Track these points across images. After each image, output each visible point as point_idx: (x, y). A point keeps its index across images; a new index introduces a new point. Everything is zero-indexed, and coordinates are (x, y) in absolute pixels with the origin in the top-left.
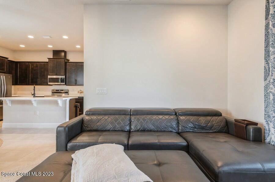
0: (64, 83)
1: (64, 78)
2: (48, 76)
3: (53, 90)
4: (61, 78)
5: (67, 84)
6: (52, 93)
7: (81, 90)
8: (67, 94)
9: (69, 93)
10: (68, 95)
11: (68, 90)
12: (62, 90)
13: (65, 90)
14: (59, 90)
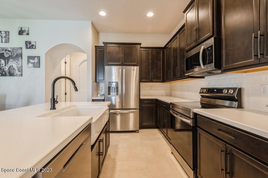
1: (212, 46)
3: (202, 90)
4: (205, 50)
5: (224, 66)
11: (239, 89)
12: (220, 90)
13: (228, 89)
14: (213, 89)
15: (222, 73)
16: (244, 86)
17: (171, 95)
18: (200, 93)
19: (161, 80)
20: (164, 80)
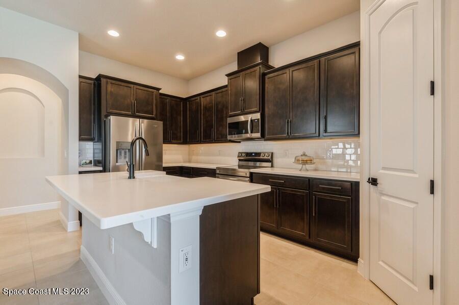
0: (258, 135)
1: (258, 120)
2: (228, 119)
3: (240, 154)
4: (251, 120)
5: (267, 136)
6: (240, 160)
7: (304, 155)
8: (269, 164)
9: (275, 160)
10: (272, 166)
11: (272, 153)
12: (258, 154)
13: (264, 153)
14: (252, 153)
15: (264, 140)
16: (274, 151)
17: (190, 162)
18: (238, 157)
19: (182, 141)
20: (185, 142)
